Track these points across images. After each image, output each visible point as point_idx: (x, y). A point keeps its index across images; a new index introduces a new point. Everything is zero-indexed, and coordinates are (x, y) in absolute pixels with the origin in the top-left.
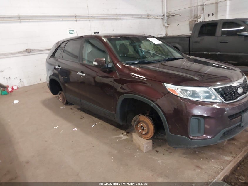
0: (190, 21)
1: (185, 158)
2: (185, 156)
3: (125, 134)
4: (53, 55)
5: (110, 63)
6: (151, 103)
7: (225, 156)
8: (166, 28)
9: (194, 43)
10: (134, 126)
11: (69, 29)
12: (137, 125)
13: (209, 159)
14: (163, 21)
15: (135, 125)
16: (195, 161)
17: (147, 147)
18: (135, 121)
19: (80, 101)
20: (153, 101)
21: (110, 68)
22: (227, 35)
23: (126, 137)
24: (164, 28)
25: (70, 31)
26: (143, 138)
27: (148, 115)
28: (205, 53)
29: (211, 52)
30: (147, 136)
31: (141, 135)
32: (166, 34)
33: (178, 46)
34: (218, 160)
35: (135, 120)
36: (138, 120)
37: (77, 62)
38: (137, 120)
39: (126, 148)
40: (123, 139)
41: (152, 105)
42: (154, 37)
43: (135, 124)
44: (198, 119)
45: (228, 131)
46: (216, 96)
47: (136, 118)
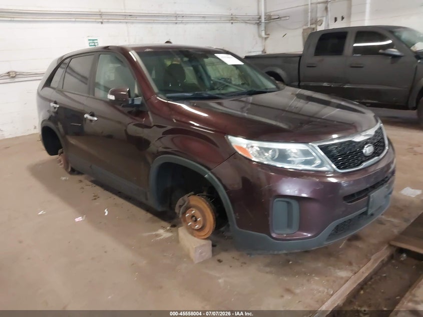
0: (304, 30)
1: (267, 273)
2: (268, 269)
3: (168, 228)
4: (48, 83)
5: (137, 96)
6: (205, 171)
7: (339, 269)
8: (264, 40)
9: (308, 67)
10: (179, 214)
11: (88, 36)
12: (184, 213)
13: (311, 275)
14: (259, 28)
15: (181, 212)
16: (286, 279)
17: (201, 253)
18: (180, 206)
19: (91, 167)
20: (209, 169)
21: (138, 106)
22: (362, 55)
23: (168, 235)
24: (259, 40)
25: (91, 41)
26: (195, 236)
27: (205, 193)
28: (325, 84)
29: (335, 83)
30: (202, 233)
31: (192, 231)
32: (264, 51)
33: (279, 71)
34: (326, 277)
35: (181, 204)
36: (186, 204)
37: (85, 95)
38: (184, 204)
39: (165, 256)
40: (162, 237)
41: (206, 176)
42: (228, 53)
43: (181, 210)
44: (288, 203)
45: (344, 224)
46: (321, 160)
47: (183, 199)
